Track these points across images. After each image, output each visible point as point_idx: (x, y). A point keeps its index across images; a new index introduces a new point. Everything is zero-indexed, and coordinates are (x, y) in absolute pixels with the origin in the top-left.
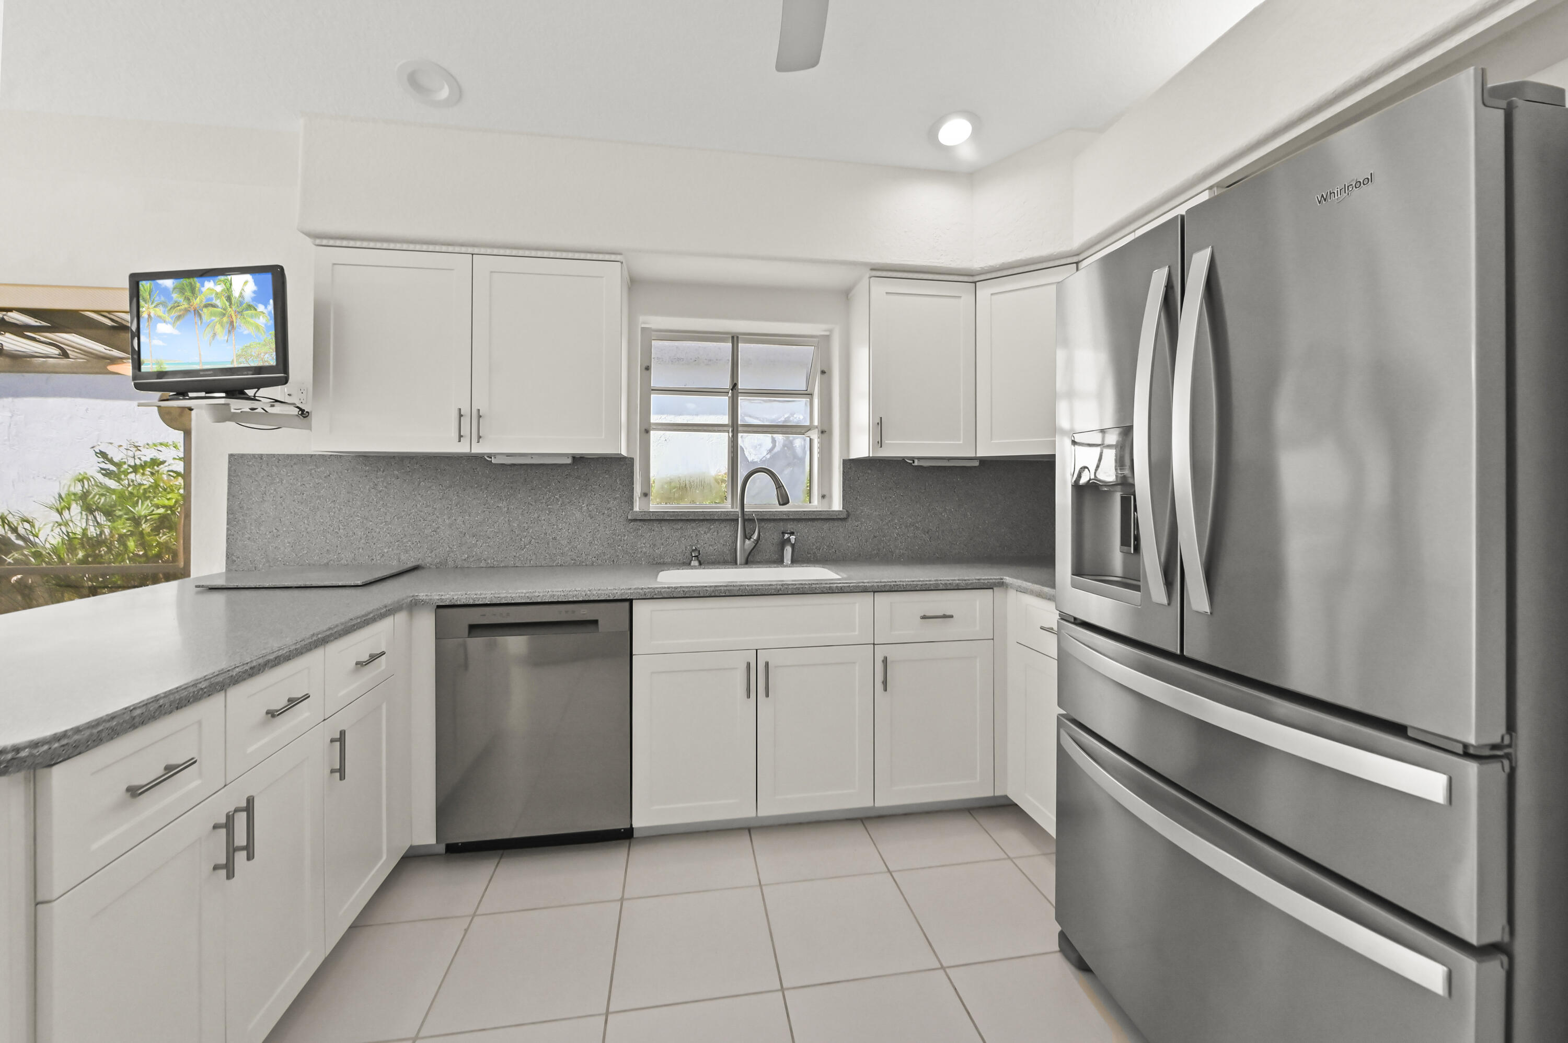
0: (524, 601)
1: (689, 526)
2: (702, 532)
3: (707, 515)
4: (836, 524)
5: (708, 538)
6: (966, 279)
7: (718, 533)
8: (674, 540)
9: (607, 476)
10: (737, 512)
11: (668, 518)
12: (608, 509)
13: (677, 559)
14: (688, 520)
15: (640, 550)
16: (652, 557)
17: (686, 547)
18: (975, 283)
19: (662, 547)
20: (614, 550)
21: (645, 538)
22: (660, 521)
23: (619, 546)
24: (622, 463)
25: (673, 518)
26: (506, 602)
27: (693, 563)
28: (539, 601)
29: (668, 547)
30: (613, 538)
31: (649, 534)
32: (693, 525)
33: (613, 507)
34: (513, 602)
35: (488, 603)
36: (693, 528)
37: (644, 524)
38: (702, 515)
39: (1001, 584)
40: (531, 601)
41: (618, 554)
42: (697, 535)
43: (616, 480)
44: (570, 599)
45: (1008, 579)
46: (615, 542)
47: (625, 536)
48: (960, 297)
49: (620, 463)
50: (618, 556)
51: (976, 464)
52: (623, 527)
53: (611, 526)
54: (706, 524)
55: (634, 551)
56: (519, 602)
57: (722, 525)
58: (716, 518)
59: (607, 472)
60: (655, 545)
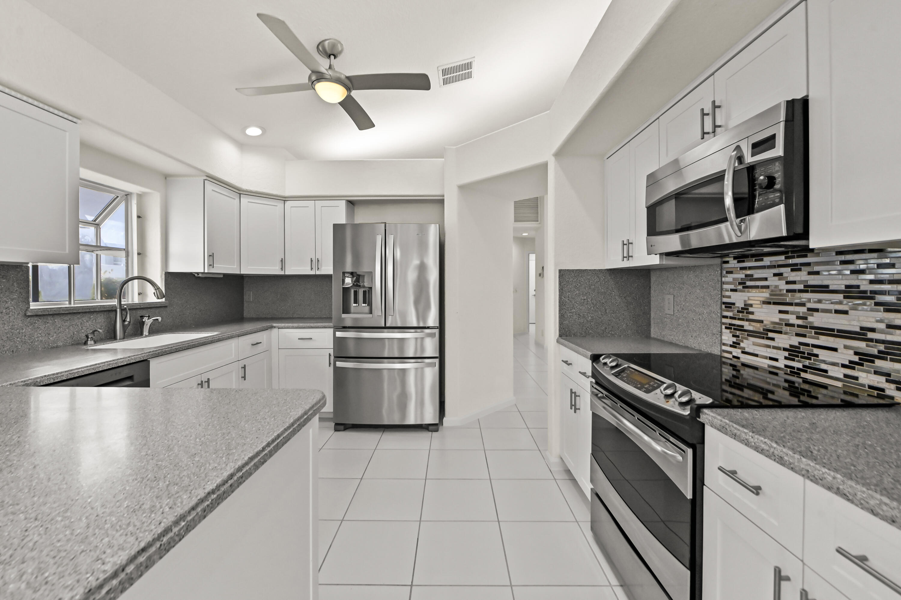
0: (90, 372)
1: (75, 317)
2: (85, 321)
3: (91, 308)
4: (162, 309)
5: (89, 325)
6: (237, 191)
7: (96, 321)
8: (65, 329)
9: (4, 280)
10: (116, 305)
11: (63, 312)
12: (6, 308)
13: (67, 343)
14: (78, 312)
15: (37, 340)
16: (47, 343)
17: (74, 333)
18: (240, 194)
19: (55, 334)
20: (13, 343)
21: (41, 329)
22: (53, 315)
23: (18, 338)
24: (19, 270)
25: (67, 312)
26: (78, 375)
27: (89, 342)
28: (101, 370)
29: (60, 334)
30: (12, 332)
31: (44, 326)
32: (79, 316)
33: (12, 306)
34: (83, 374)
35: (65, 379)
36: (78, 318)
37: (40, 319)
38: (88, 309)
39: (272, 327)
40: (95, 371)
41: (17, 345)
42: (81, 323)
43: (13, 285)
44: (120, 365)
45: (275, 325)
46: (13, 335)
47: (23, 329)
48: (235, 199)
49: (17, 269)
50: (17, 346)
51: (222, 276)
52: (20, 322)
53: (10, 322)
54: (88, 315)
55: (32, 341)
56: (87, 373)
57: (99, 315)
58: (97, 310)
59: (5, 277)
60: (49, 334)
